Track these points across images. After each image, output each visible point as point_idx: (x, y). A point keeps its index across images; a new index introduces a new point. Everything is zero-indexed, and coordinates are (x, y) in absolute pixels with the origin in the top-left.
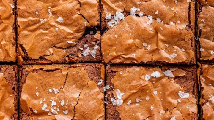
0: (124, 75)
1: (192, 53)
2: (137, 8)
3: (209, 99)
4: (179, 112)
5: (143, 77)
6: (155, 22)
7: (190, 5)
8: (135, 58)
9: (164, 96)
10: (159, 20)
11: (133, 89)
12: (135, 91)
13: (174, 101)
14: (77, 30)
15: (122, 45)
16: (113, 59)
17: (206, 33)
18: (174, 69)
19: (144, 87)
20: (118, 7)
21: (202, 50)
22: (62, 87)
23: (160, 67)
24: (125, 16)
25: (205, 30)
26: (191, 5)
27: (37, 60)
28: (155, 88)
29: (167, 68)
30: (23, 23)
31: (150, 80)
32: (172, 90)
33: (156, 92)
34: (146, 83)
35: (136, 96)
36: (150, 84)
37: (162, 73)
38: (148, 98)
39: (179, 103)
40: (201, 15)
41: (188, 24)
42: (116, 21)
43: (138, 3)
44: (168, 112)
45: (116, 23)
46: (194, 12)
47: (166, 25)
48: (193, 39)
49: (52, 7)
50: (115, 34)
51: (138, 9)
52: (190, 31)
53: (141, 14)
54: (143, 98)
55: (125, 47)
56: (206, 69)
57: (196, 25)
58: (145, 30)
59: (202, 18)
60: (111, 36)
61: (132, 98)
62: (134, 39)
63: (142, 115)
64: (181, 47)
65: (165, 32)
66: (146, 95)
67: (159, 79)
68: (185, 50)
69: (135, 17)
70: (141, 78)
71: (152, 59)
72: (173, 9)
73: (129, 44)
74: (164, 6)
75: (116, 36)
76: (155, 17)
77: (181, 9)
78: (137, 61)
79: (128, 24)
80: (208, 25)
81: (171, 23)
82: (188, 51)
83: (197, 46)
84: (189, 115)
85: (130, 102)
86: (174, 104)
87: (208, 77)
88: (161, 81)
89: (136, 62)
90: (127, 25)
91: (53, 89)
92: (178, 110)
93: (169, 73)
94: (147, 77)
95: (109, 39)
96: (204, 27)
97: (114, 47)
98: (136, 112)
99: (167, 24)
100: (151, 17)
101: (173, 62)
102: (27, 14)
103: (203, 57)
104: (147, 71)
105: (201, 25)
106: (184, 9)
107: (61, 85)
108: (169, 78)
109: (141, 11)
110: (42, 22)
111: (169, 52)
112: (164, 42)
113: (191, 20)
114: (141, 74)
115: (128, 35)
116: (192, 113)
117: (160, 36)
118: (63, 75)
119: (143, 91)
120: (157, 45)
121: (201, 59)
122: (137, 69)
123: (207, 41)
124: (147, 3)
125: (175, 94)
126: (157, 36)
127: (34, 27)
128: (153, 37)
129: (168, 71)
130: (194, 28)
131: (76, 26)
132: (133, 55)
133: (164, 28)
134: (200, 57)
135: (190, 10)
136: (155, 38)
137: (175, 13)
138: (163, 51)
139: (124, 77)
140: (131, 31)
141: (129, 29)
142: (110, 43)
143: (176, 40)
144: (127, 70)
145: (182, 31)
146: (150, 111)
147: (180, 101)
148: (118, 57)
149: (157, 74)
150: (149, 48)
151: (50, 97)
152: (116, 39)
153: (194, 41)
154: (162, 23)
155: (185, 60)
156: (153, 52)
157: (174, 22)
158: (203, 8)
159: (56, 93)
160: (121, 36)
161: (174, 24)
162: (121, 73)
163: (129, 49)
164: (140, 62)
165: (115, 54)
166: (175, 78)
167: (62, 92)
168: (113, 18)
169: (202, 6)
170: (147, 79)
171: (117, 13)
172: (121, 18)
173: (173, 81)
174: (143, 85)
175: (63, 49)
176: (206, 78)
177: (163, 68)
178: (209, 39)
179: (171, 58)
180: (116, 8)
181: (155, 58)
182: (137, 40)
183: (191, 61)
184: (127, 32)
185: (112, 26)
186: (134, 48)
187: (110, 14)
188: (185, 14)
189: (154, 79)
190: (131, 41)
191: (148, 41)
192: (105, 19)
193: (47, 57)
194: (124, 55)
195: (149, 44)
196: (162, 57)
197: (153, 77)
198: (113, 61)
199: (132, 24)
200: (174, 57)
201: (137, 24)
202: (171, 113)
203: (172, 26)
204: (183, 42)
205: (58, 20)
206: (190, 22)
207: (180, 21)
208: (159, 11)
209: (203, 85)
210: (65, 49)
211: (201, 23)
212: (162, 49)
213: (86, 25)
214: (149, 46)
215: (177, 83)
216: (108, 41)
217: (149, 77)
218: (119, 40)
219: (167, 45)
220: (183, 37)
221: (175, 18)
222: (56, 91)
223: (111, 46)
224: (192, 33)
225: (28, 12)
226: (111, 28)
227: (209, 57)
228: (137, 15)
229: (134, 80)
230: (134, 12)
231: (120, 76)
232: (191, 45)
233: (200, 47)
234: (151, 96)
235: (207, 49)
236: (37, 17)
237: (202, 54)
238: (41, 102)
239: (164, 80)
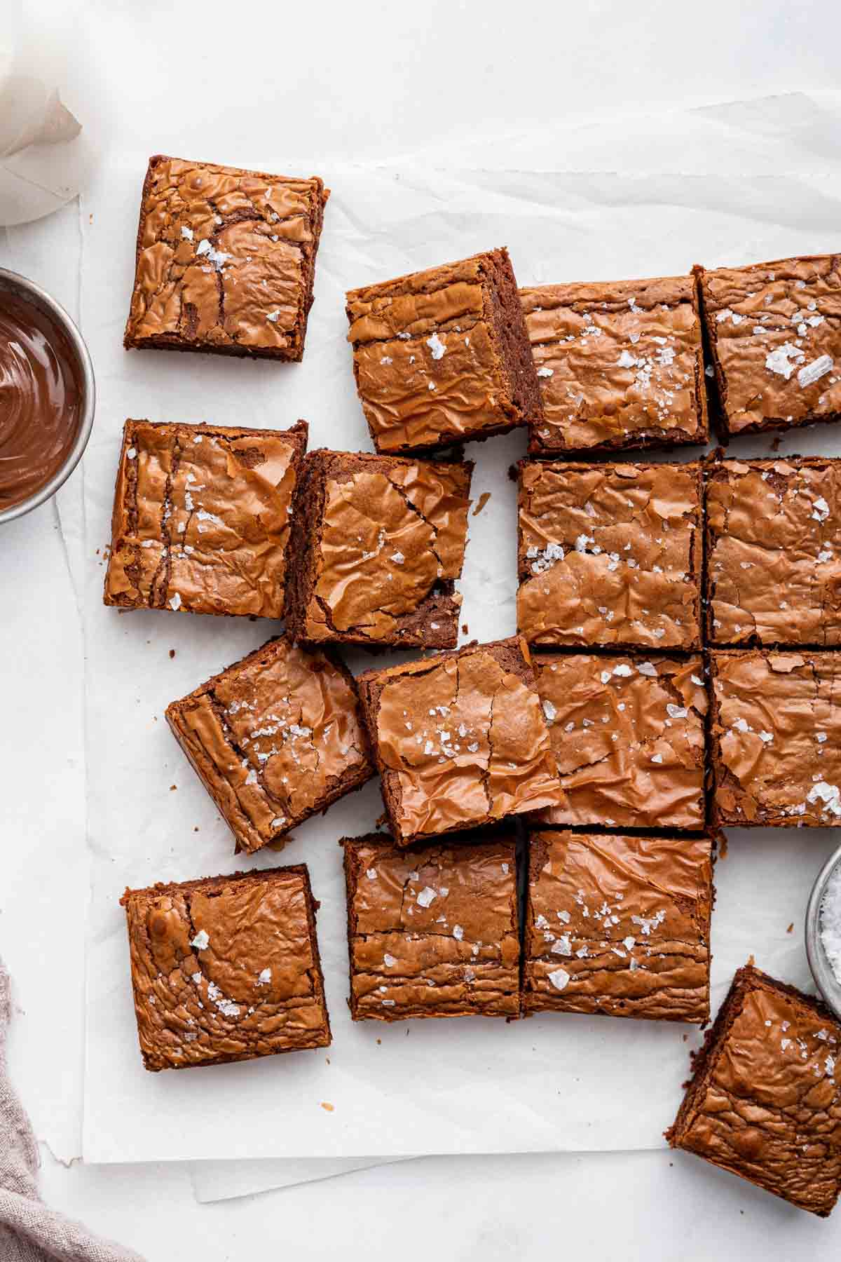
0: (561, 672)
1: (696, 629)
2: (590, 537)
3: (734, 725)
4: (668, 746)
5: (596, 676)
6: (625, 566)
7: (692, 533)
8: (583, 635)
9: (638, 715)
10: (631, 563)
11: (578, 701)
12: (580, 704)
13: (659, 725)
14: (423, 583)
15: (557, 609)
16: (537, 637)
17: (724, 590)
18: (659, 660)
19: (598, 697)
20: (553, 534)
21: (717, 623)
22: (454, 700)
23: (631, 655)
24: (565, 553)
25: (722, 584)
26: (695, 534)
27: (344, 632)
28: (621, 698)
29: (643, 659)
30: (331, 554)
31: (611, 683)
32: (655, 702)
33: (623, 705)
34: (603, 689)
35: (583, 712)
36: (610, 690)
37: (634, 669)
38: (606, 719)
39: (667, 727)
40: (715, 555)
41: (688, 571)
42: (548, 561)
43: (592, 528)
44: (647, 745)
45: (547, 565)
46: (701, 549)
47: (645, 573)
48: (698, 601)
49: (388, 530)
50: (546, 586)
51: (592, 541)
52: (692, 585)
53: (597, 550)
54: (596, 717)
55: (563, 613)
56: (724, 665)
57: (705, 574)
58: (603, 580)
59: (716, 560)
60: (537, 591)
61: (576, 718)
62: (582, 597)
63: (594, 751)
64: (674, 617)
65: (641, 586)
66: (602, 712)
67: (627, 681)
68: (682, 622)
69: (584, 556)
70: (592, 678)
71: (616, 638)
72: (659, 541)
73: (571, 609)
74: (642, 535)
75: (547, 591)
76: (624, 557)
77: (675, 541)
78: (586, 642)
79: (571, 569)
80: (730, 576)
81: (656, 569)
82: (688, 625)
83: (706, 617)
84: (688, 750)
85: (571, 725)
86: (658, 730)
87: (730, 680)
88: (631, 685)
89: (583, 644)
90: (569, 570)
91: (438, 708)
92: (666, 741)
93: (648, 668)
94: (605, 676)
95: (533, 596)
96: (721, 579)
97: (542, 614)
98: (582, 747)
99: (649, 570)
100: (616, 557)
101: (657, 646)
102: (340, 539)
103: (720, 637)
104: (605, 663)
105: (715, 575)
106: (682, 541)
107: (451, 696)
108: (648, 678)
109: (596, 543)
110: (366, 557)
111: (651, 626)
112: (640, 605)
113: (695, 563)
114: (593, 671)
115: (569, 589)
116: (695, 746)
117: (633, 594)
118: (451, 677)
119: (596, 703)
120: (627, 611)
121: (715, 641)
122: (586, 660)
123: (727, 605)
124: (608, 529)
125: (660, 711)
126: (628, 594)
127: (349, 566)
128: (620, 594)
129: (647, 664)
130: (699, 580)
131: (422, 574)
132: (579, 630)
133: (642, 579)
134: (714, 637)
135: (692, 545)
136: (623, 599)
137: (663, 550)
138: (638, 623)
139: (560, 676)
140: (576, 581)
141: (571, 578)
142: (534, 605)
143: (664, 601)
144: (564, 661)
145: (677, 585)
146: (609, 744)
147: (669, 724)
148: (550, 632)
149: (624, 670)
150: (611, 616)
151: (434, 725)
152: (547, 597)
153: (699, 605)
154: (638, 568)
155: (679, 643)
156: (617, 625)
157: (662, 568)
158: (719, 541)
159: (444, 714)
160: (556, 592)
161: (661, 571)
162: (554, 668)
163: (572, 617)
164: (591, 644)
165: (543, 626)
166: (659, 678)
167: (456, 709)
168: (542, 557)
169: (718, 538)
170: (605, 680)
171: (549, 546)
172: (557, 556)
173: (656, 685)
174: (598, 691)
175: (394, 617)
176: (726, 682)
177: (635, 659)
178: (730, 602)
179: (652, 638)
180: (547, 537)
181: (623, 636)
182: (588, 601)
183: (692, 644)
184: (569, 585)
185: (539, 571)
186: (580, 615)
187: (536, 549)
188: (683, 551)
189: (618, 681)
190: (574, 602)
191: (611, 604)
192: (526, 558)
193: (363, 629)
194: (560, 628)
195: (610, 609)
196: (635, 636)
197: (615, 677)
198: (538, 641)
199: (579, 567)
200: (659, 635)
201: (588, 568)
202: (652, 747)
203: (657, 575)
204: (678, 606)
205: (394, 558)
206: (692, 567)
207: (673, 564)
208: (634, 545)
209: (720, 697)
210: (396, 617)
211: (715, 571)
212: (636, 620)
213: (439, 575)
214: (611, 613)
215: (663, 687)
216: (530, 601)
217: (610, 677)
218: (552, 598)
219: (646, 612)
220: (679, 598)
221: (662, 559)
222: (444, 710)
223: (537, 610)
224: (695, 590)
225: (342, 534)
226: (538, 576)
227: (730, 637)
228: (589, 551)
229: (578, 681)
230: (584, 544)
231: (552, 674)
232: (694, 614)
233: (713, 618)
234: (613, 713)
235: (725, 621)
236: (357, 546)
237: (718, 632)
238: (419, 741)
239: (638, 683)
